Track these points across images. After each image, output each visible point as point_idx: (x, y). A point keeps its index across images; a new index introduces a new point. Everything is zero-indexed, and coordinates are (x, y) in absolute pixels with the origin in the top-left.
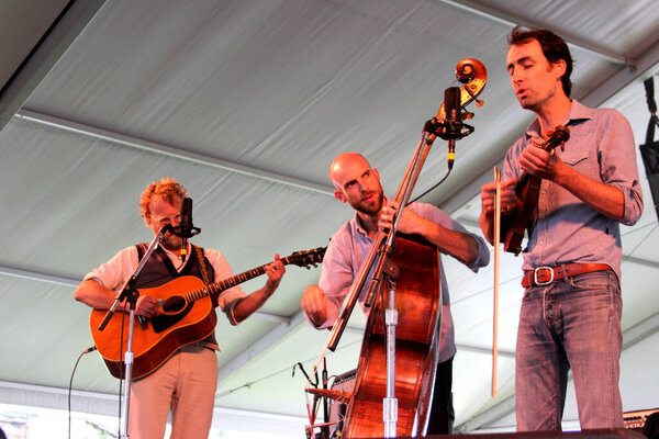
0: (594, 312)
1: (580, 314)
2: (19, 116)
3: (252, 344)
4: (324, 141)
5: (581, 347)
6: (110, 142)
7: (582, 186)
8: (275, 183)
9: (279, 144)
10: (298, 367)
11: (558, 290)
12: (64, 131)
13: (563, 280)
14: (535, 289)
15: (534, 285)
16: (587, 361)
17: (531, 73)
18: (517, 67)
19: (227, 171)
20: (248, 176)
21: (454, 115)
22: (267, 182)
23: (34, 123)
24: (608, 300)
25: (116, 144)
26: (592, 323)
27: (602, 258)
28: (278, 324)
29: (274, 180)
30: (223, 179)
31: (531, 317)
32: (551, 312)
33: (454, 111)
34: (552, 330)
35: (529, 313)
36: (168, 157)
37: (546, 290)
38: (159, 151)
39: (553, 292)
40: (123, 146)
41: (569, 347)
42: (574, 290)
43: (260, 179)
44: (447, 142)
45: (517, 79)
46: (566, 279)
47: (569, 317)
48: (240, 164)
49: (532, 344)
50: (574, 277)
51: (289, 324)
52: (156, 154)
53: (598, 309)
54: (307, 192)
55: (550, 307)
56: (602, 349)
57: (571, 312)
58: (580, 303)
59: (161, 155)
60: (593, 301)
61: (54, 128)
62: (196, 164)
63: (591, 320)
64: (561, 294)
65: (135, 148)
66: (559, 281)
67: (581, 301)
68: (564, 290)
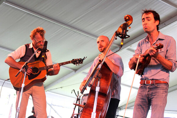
0: (161, 94)
1: (157, 94)
2: (4, 3)
3: (64, 76)
4: (92, 22)
5: (155, 103)
6: (30, 14)
7: (162, 60)
8: (76, 32)
9: (79, 21)
10: (73, 90)
11: (152, 87)
12: (17, 9)
13: (153, 84)
14: (145, 85)
15: (144, 84)
16: (156, 107)
17: (149, 22)
18: (146, 19)
19: (63, 27)
20: (69, 29)
21: (124, 32)
22: (74, 31)
23: (9, 5)
24: (165, 92)
25: (32, 15)
26: (160, 97)
27: (166, 80)
28: (72, 72)
29: (76, 31)
30: (61, 29)
31: (142, 93)
32: (149, 93)
33: (125, 30)
34: (148, 98)
35: (141, 92)
36: (46, 20)
37: (148, 86)
38: (44, 18)
39: (150, 87)
40: (34, 15)
41: (152, 103)
42: (156, 88)
43: (72, 30)
44: (121, 39)
45: (145, 23)
46: (155, 84)
47: (154, 94)
48: (67, 25)
49: (141, 100)
50: (157, 84)
51: (75, 72)
52: (43, 19)
53: (162, 93)
54: (85, 36)
55: (149, 91)
56: (161, 105)
57: (155, 93)
58: (157, 91)
59: (44, 19)
60: (161, 91)
61: (14, 8)
62: (54, 24)
63: (160, 96)
64: (152, 88)
65: (37, 17)
66: (152, 84)
67: (158, 90)
68: (153, 87)
